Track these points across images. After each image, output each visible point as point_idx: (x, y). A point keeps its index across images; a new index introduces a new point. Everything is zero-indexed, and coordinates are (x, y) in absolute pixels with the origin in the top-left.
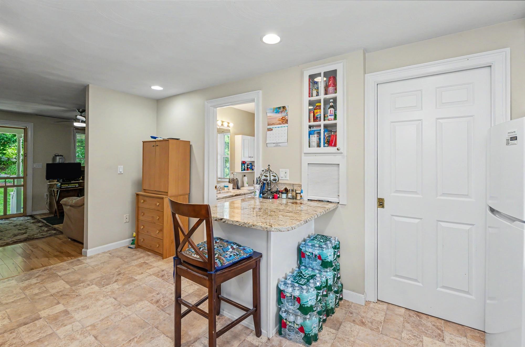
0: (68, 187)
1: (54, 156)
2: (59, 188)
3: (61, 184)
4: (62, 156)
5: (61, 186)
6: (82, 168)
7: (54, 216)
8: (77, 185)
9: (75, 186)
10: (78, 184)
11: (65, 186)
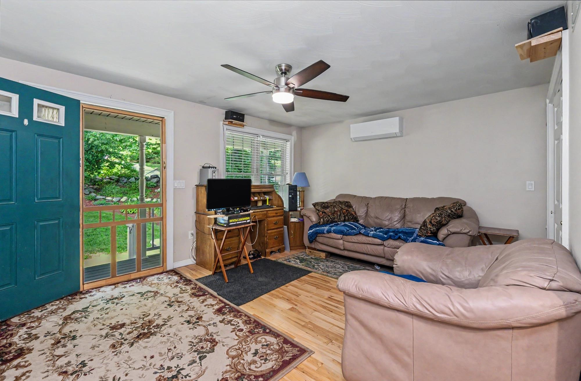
0: (237, 223)
1: (201, 168)
2: (225, 225)
3: (230, 218)
4: (216, 168)
5: (229, 223)
6: (254, 188)
7: (215, 273)
8: (249, 220)
9: (246, 221)
10: (249, 218)
11: (234, 222)
